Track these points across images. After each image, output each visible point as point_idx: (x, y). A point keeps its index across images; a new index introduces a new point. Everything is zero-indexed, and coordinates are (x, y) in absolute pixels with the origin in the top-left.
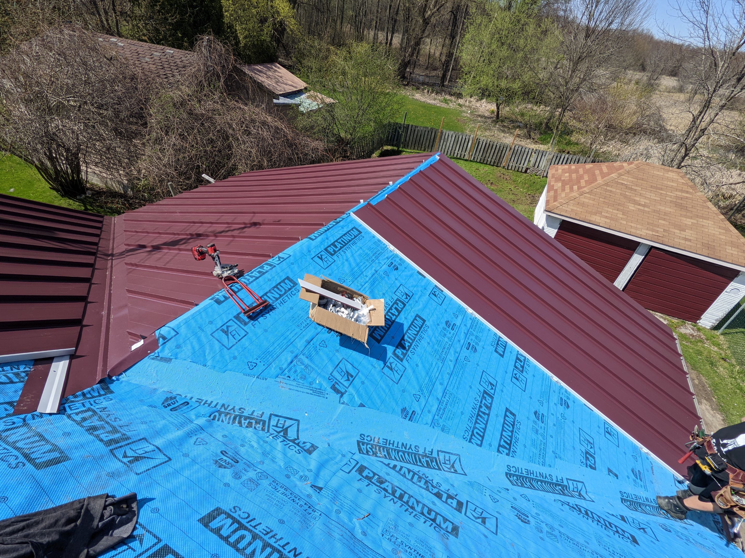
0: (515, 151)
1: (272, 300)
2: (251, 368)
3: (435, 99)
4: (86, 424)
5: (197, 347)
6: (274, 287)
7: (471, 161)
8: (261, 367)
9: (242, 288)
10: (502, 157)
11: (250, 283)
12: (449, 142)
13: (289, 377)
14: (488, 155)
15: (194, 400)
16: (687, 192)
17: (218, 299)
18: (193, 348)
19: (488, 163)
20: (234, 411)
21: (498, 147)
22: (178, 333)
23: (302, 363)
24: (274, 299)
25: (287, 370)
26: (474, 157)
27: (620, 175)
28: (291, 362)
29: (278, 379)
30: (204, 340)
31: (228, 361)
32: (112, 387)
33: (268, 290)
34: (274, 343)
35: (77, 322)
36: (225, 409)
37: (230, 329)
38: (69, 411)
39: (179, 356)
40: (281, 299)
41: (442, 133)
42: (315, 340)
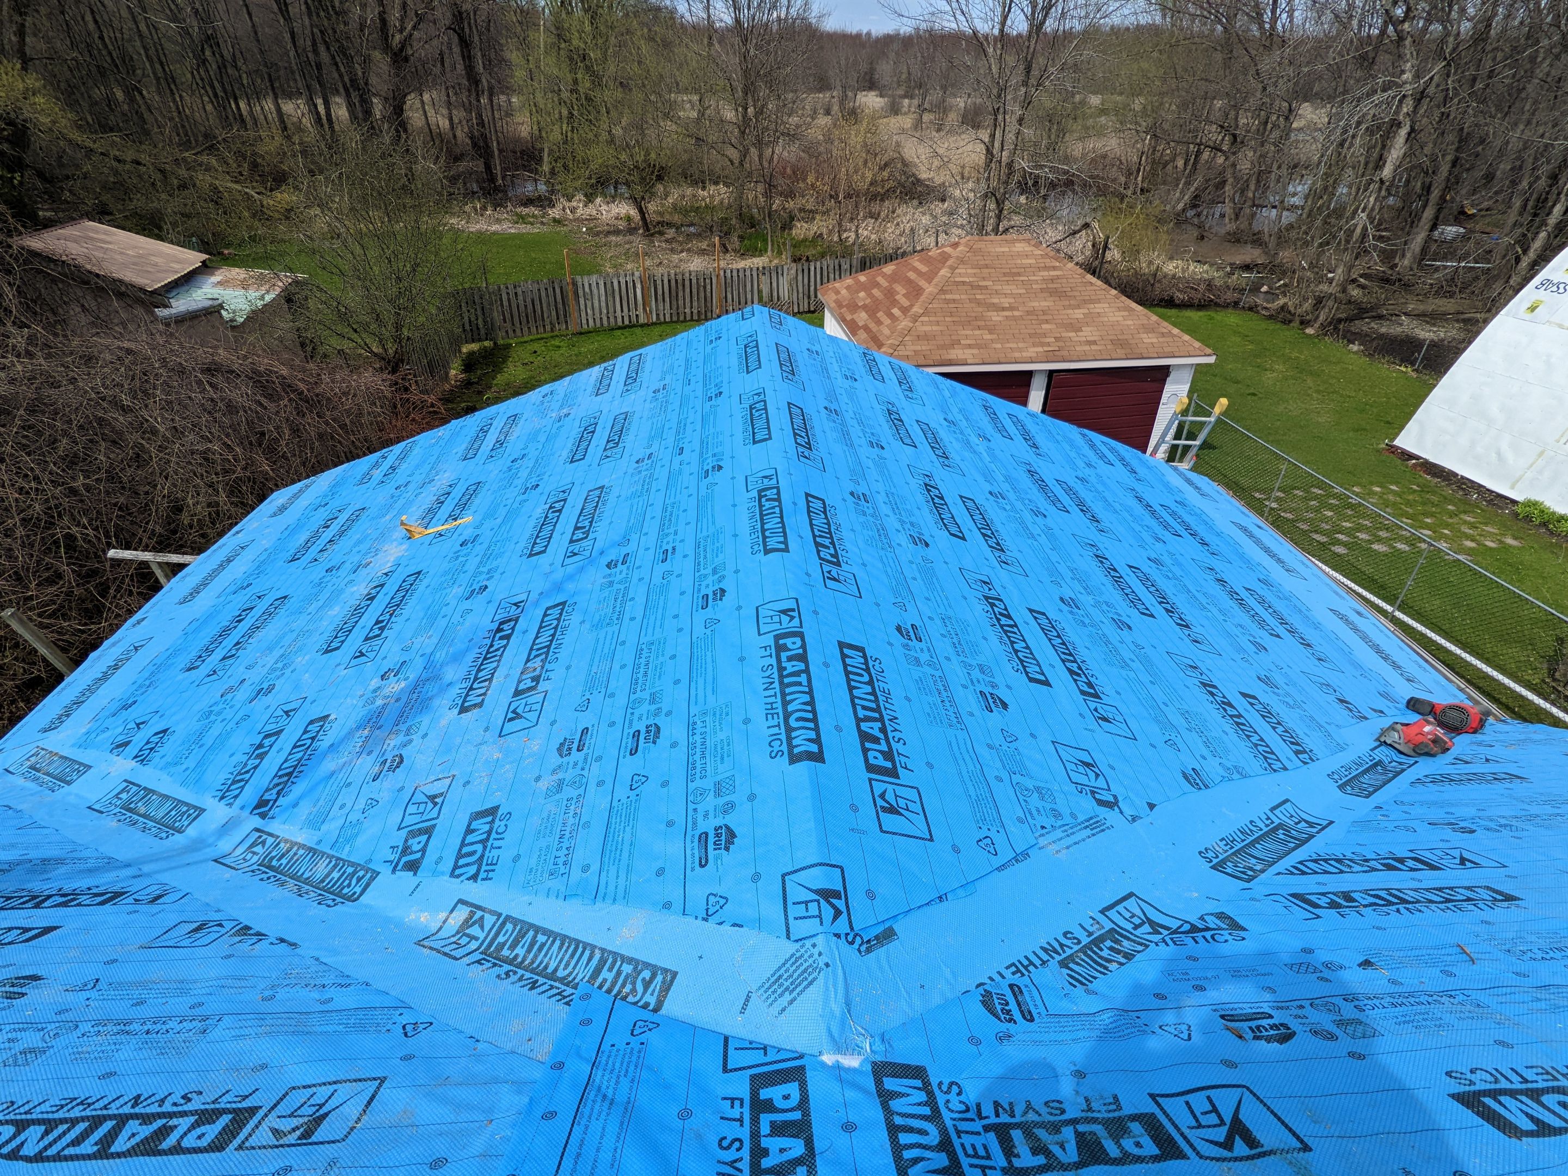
0: (729, 281)
3: (498, 221)
7: (653, 324)
10: (709, 299)
12: (596, 297)
14: (681, 302)
16: (1054, 268)
19: (688, 318)
21: (694, 281)
26: (658, 315)
27: (953, 269)
41: (574, 284)
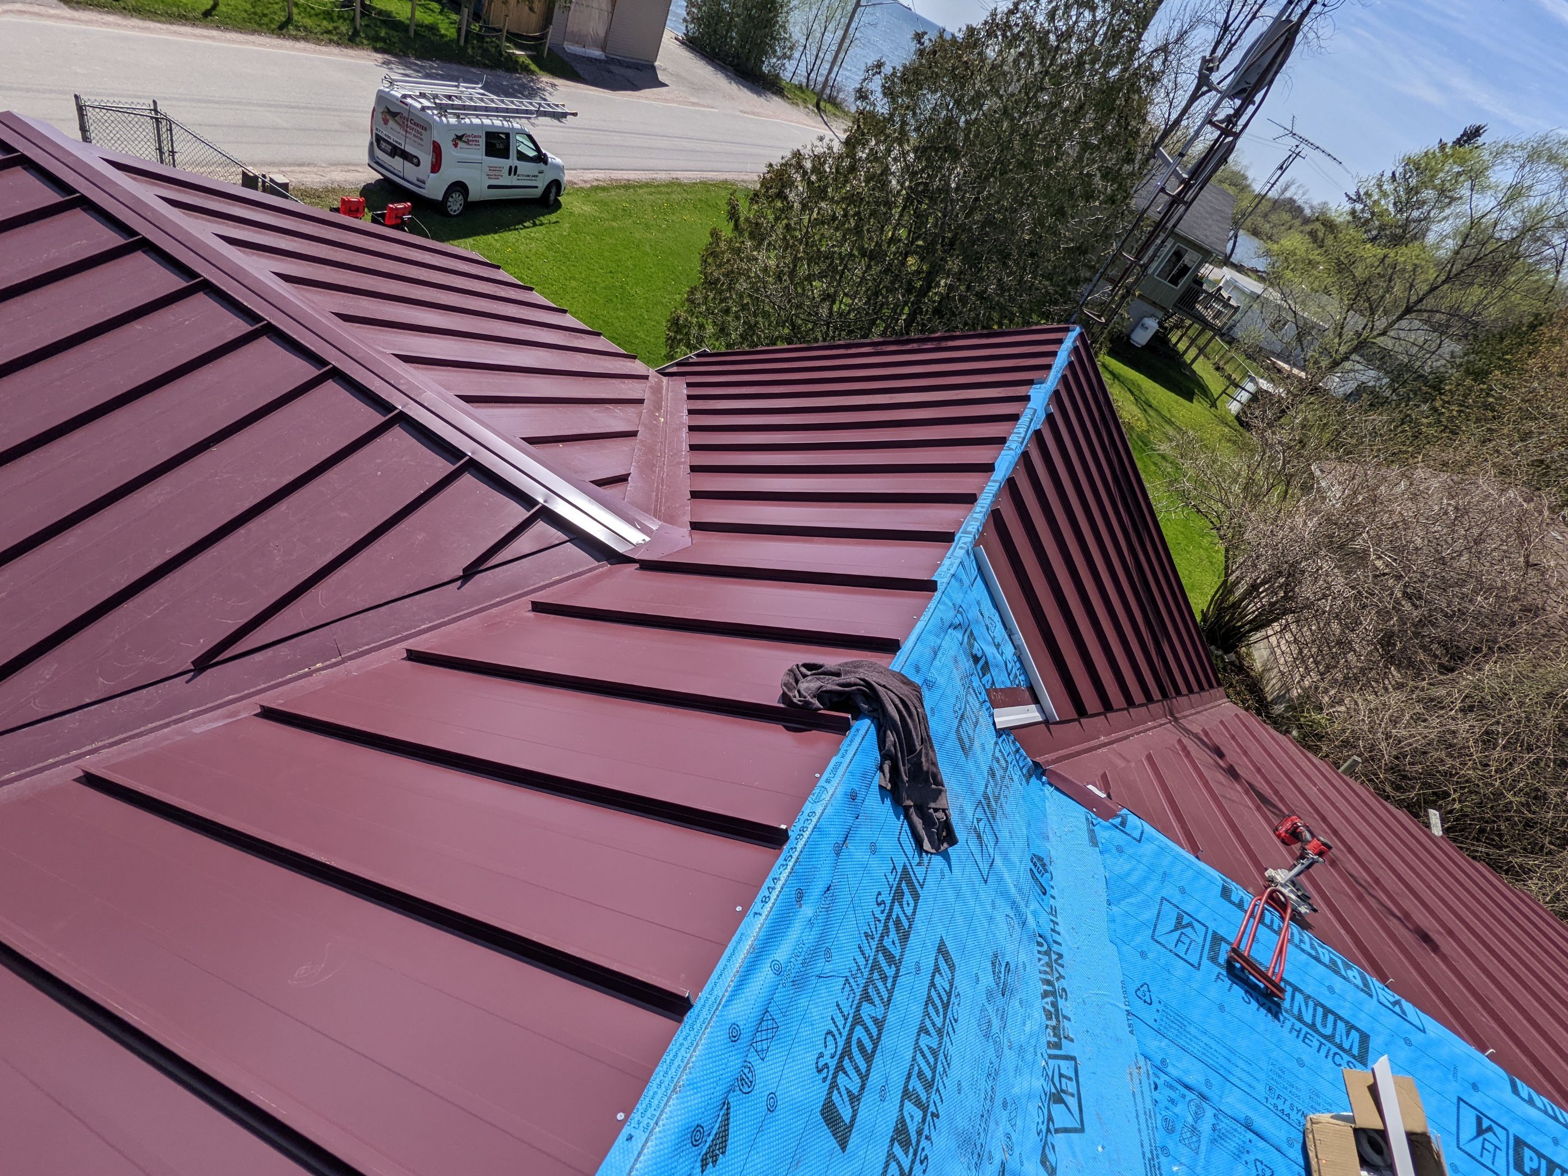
1: (1292, 1006)
2: (1139, 993)
4: (996, 765)
5: (1133, 879)
6: (1323, 1006)
8: (1148, 1014)
9: (1279, 934)
11: (1297, 946)
13: (1156, 1088)
15: (1052, 901)
17: (1231, 891)
18: (1128, 874)
20: (1058, 979)
22: (1139, 841)
23: (1197, 1117)
24: (1296, 1011)
25: (1167, 1078)
28: (1187, 1087)
29: (1142, 1062)
30: (1149, 888)
31: (1133, 944)
32: (1033, 780)
33: (1308, 991)
34: (1205, 1033)
35: (1081, 711)
36: (1056, 961)
37: (1188, 931)
38: (1000, 741)
39: (1107, 855)
40: (1305, 1029)
42: (1262, 1144)
